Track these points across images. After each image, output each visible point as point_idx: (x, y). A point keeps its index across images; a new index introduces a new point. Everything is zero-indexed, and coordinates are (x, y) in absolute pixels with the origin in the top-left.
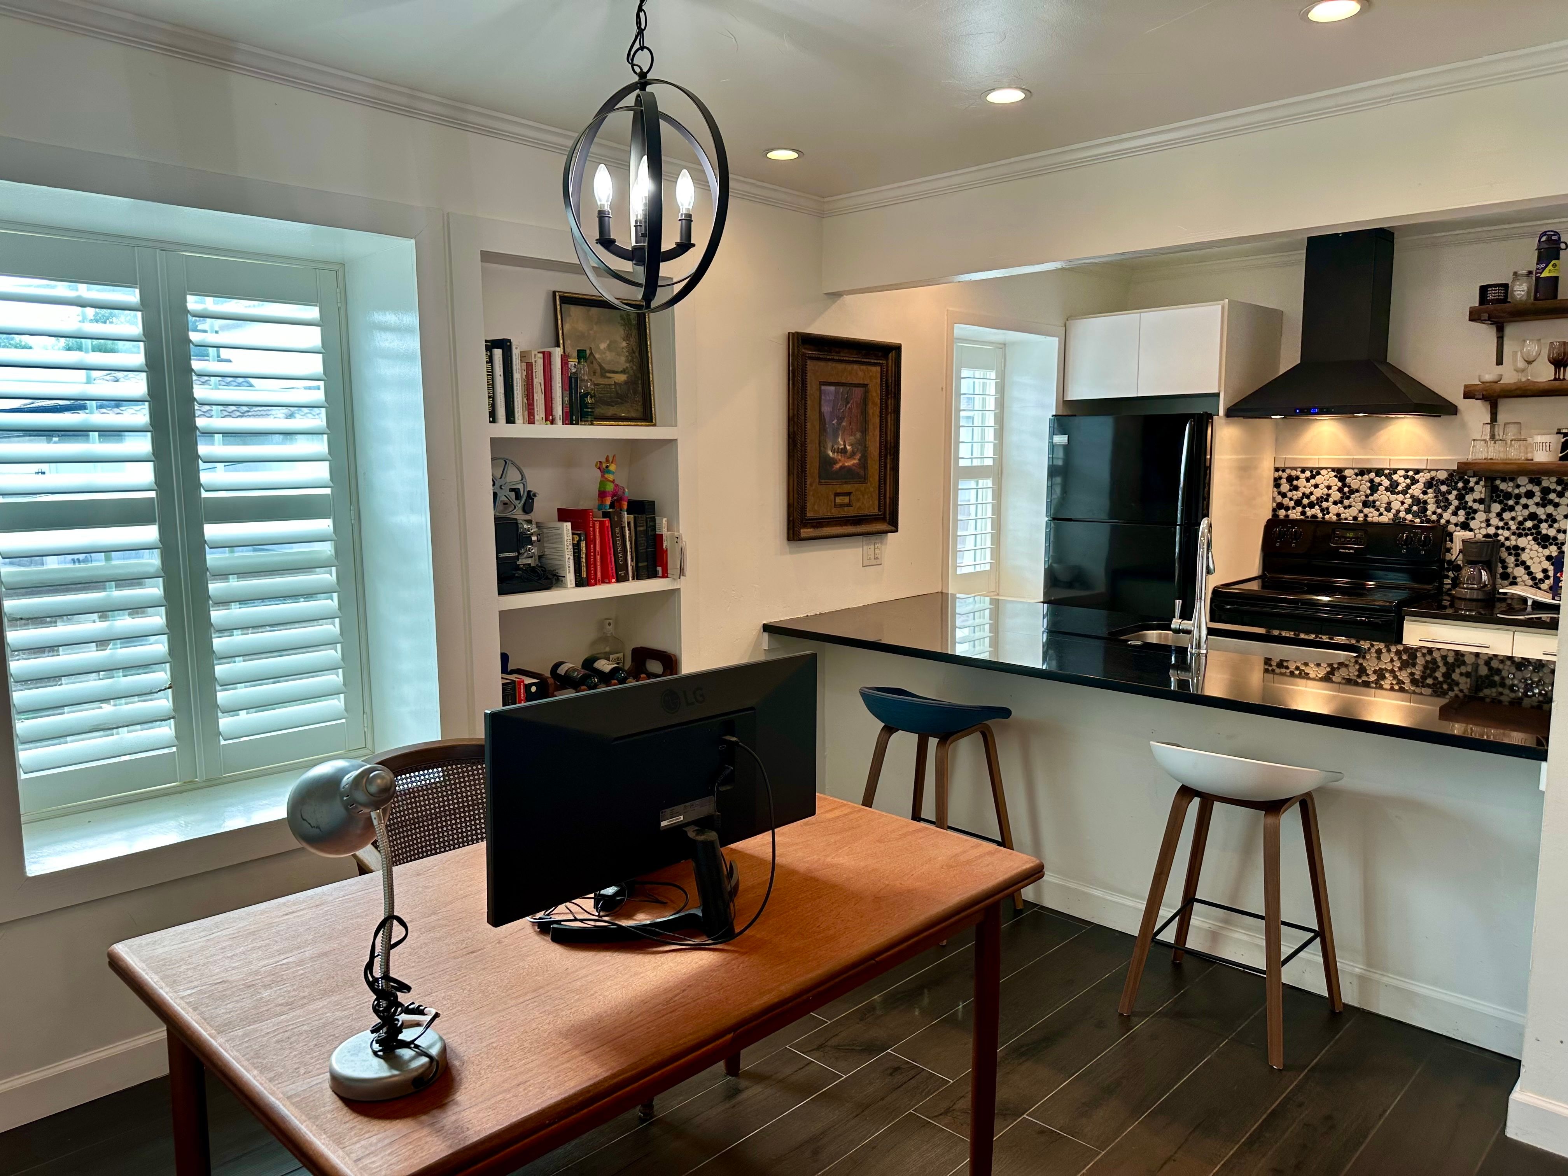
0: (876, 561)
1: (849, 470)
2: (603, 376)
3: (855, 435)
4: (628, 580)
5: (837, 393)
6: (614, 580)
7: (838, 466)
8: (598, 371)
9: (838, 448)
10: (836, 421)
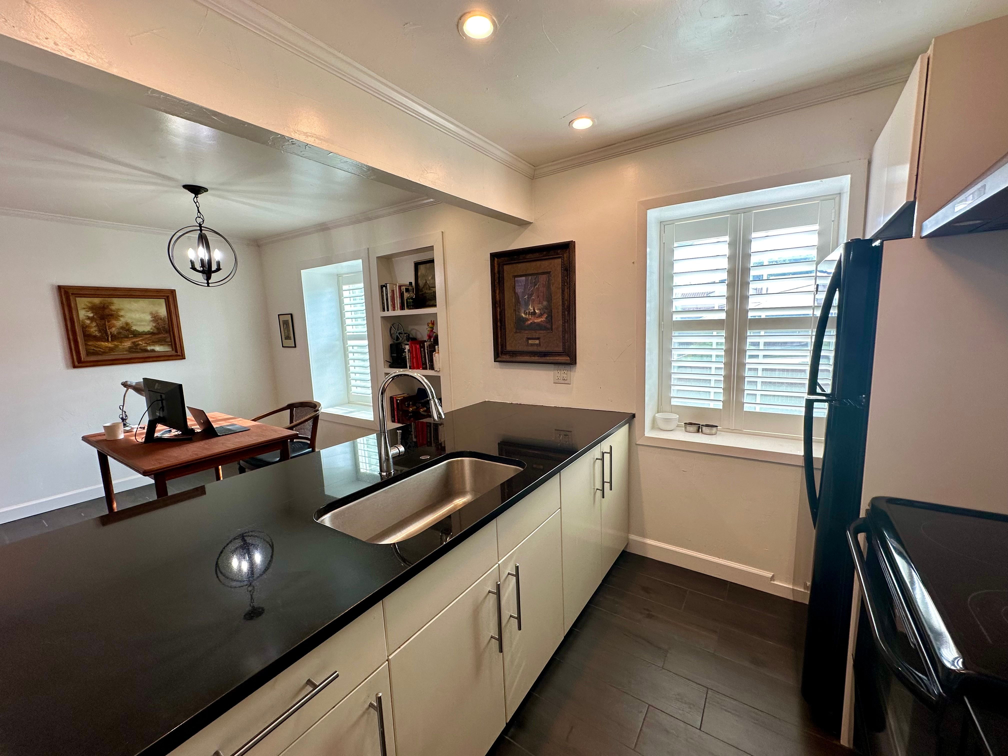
0: (565, 381)
1: (538, 324)
2: (430, 289)
3: (542, 304)
4: (427, 369)
5: (526, 280)
6: (421, 369)
7: (529, 322)
8: (428, 288)
9: (529, 312)
10: (526, 296)
